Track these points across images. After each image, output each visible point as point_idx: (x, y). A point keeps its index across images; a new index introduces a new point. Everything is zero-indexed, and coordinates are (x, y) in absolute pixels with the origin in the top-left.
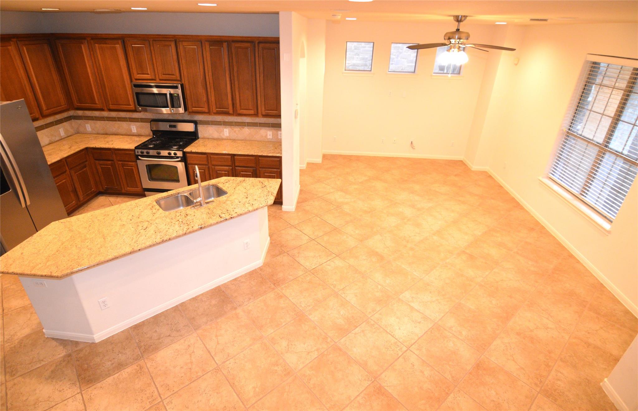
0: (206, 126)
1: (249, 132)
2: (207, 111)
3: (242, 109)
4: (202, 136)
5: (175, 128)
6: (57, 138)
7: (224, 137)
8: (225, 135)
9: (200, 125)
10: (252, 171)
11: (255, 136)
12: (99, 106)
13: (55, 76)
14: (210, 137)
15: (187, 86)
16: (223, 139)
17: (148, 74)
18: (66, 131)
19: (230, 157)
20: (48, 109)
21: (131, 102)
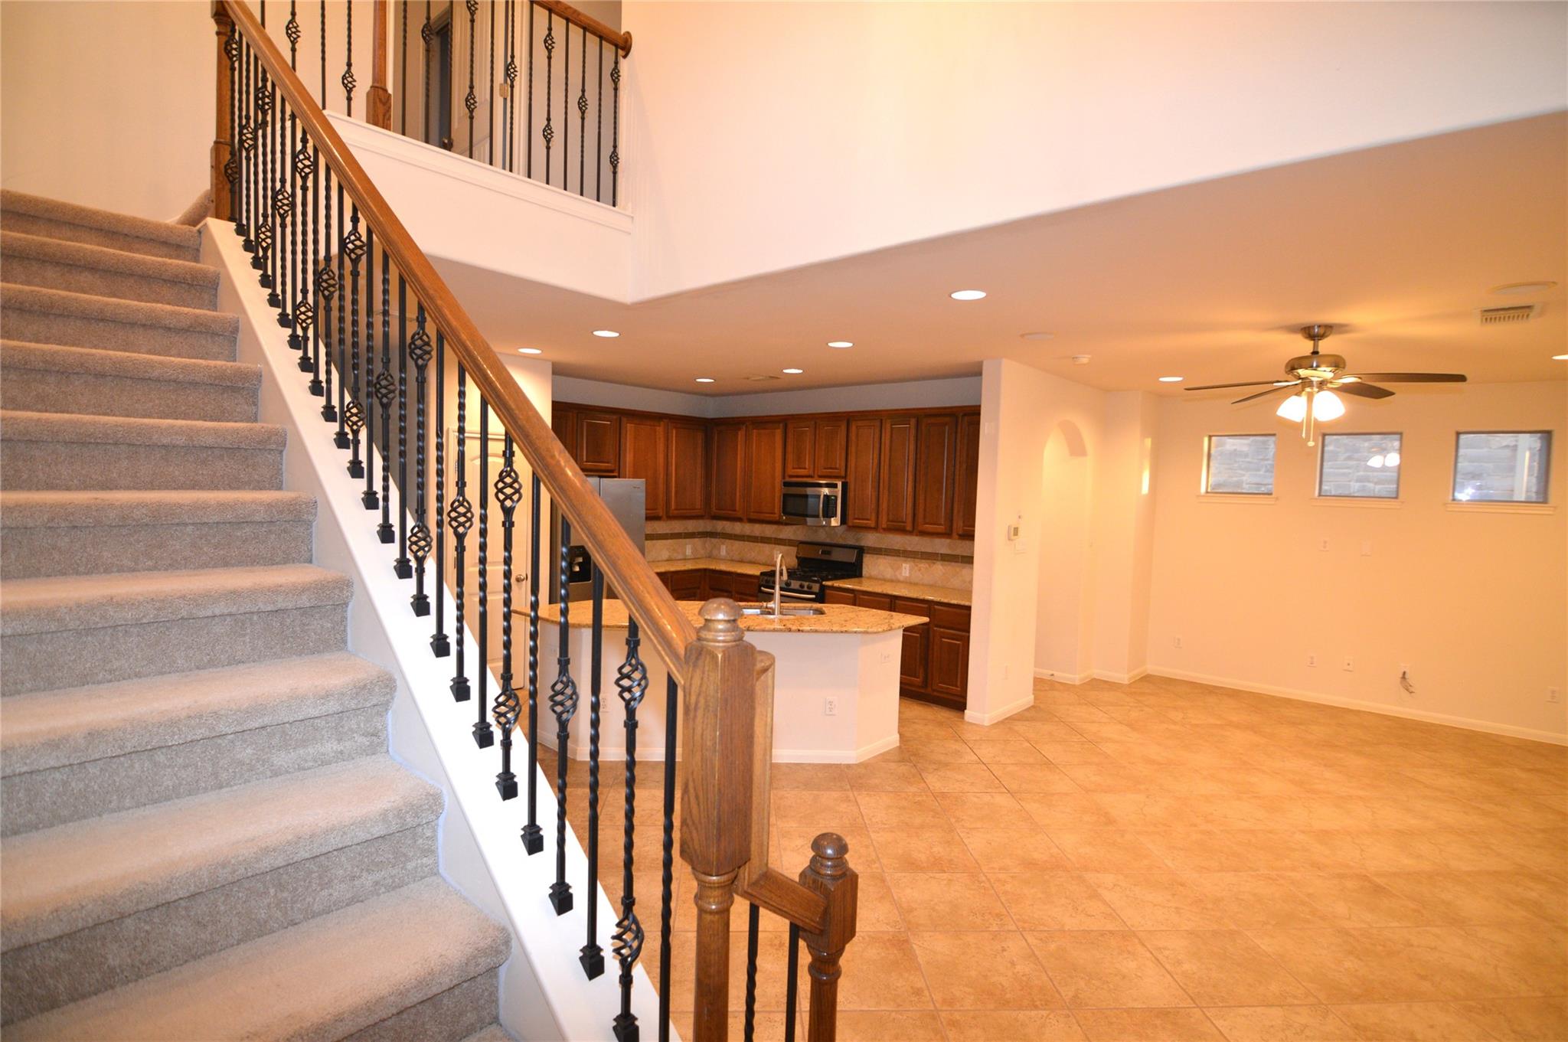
0: (875, 556)
1: (943, 570)
2: (873, 525)
3: (927, 524)
4: (867, 575)
5: (827, 556)
6: (680, 557)
7: (901, 579)
8: (903, 575)
9: (868, 555)
10: (920, 631)
11: (952, 580)
12: (739, 514)
13: (699, 471)
14: (880, 577)
15: (851, 486)
16: (899, 581)
17: (805, 468)
18: (694, 550)
19: (888, 600)
20: (676, 509)
21: (776, 511)
